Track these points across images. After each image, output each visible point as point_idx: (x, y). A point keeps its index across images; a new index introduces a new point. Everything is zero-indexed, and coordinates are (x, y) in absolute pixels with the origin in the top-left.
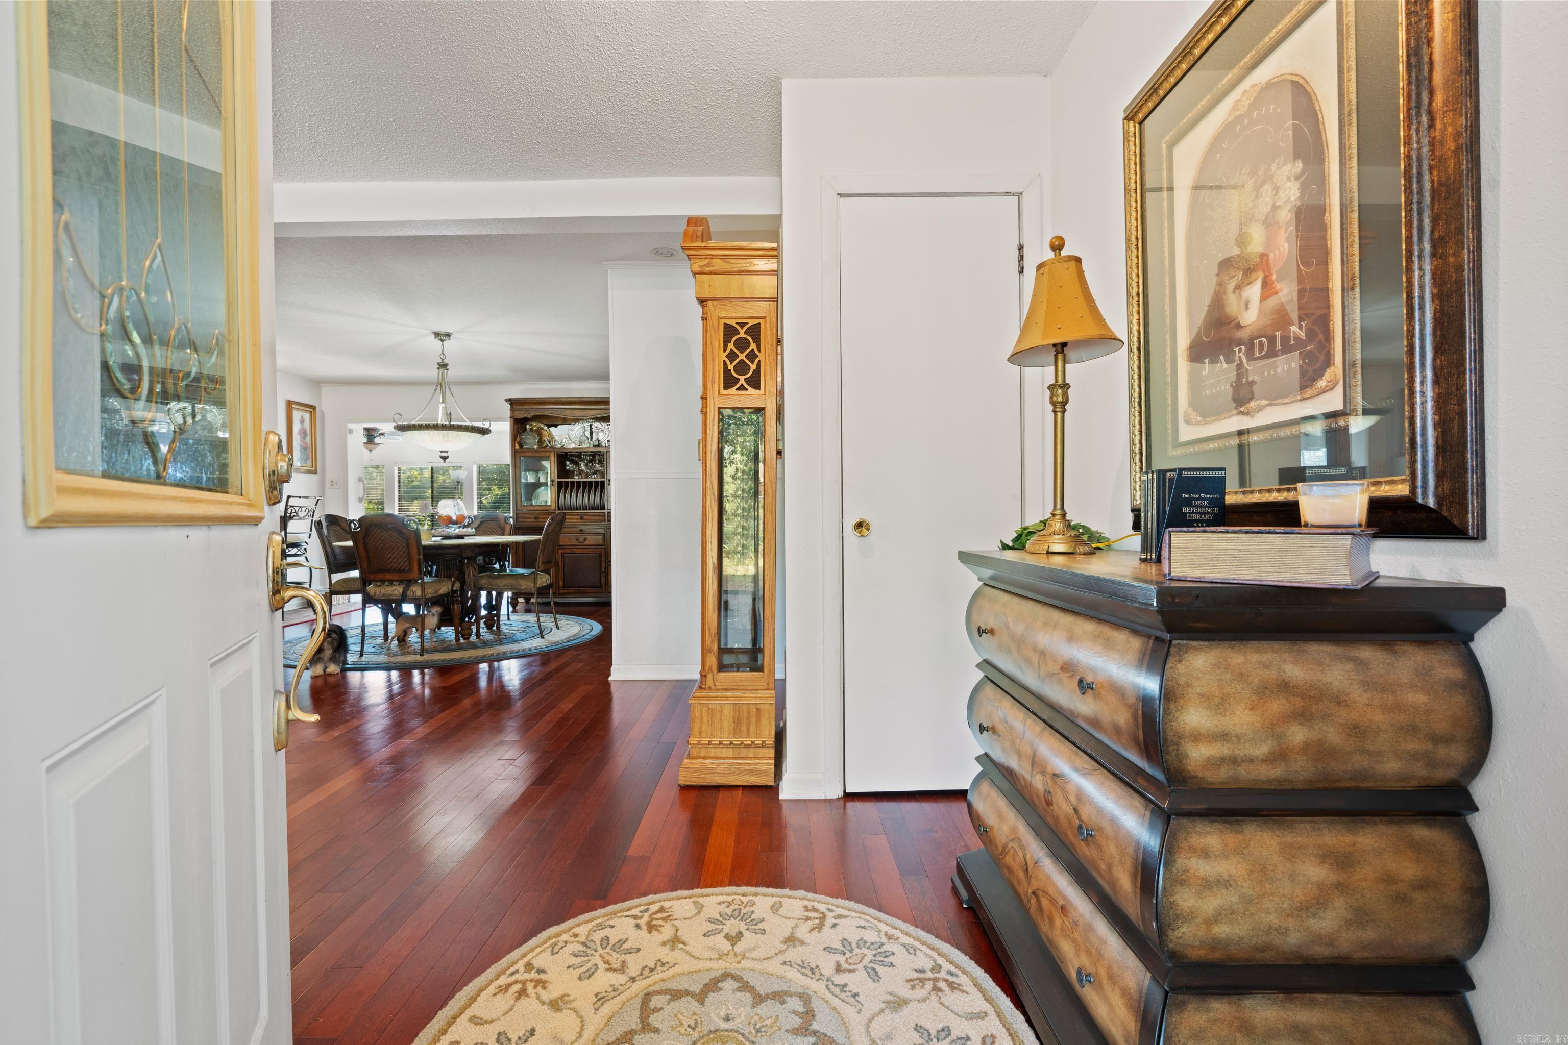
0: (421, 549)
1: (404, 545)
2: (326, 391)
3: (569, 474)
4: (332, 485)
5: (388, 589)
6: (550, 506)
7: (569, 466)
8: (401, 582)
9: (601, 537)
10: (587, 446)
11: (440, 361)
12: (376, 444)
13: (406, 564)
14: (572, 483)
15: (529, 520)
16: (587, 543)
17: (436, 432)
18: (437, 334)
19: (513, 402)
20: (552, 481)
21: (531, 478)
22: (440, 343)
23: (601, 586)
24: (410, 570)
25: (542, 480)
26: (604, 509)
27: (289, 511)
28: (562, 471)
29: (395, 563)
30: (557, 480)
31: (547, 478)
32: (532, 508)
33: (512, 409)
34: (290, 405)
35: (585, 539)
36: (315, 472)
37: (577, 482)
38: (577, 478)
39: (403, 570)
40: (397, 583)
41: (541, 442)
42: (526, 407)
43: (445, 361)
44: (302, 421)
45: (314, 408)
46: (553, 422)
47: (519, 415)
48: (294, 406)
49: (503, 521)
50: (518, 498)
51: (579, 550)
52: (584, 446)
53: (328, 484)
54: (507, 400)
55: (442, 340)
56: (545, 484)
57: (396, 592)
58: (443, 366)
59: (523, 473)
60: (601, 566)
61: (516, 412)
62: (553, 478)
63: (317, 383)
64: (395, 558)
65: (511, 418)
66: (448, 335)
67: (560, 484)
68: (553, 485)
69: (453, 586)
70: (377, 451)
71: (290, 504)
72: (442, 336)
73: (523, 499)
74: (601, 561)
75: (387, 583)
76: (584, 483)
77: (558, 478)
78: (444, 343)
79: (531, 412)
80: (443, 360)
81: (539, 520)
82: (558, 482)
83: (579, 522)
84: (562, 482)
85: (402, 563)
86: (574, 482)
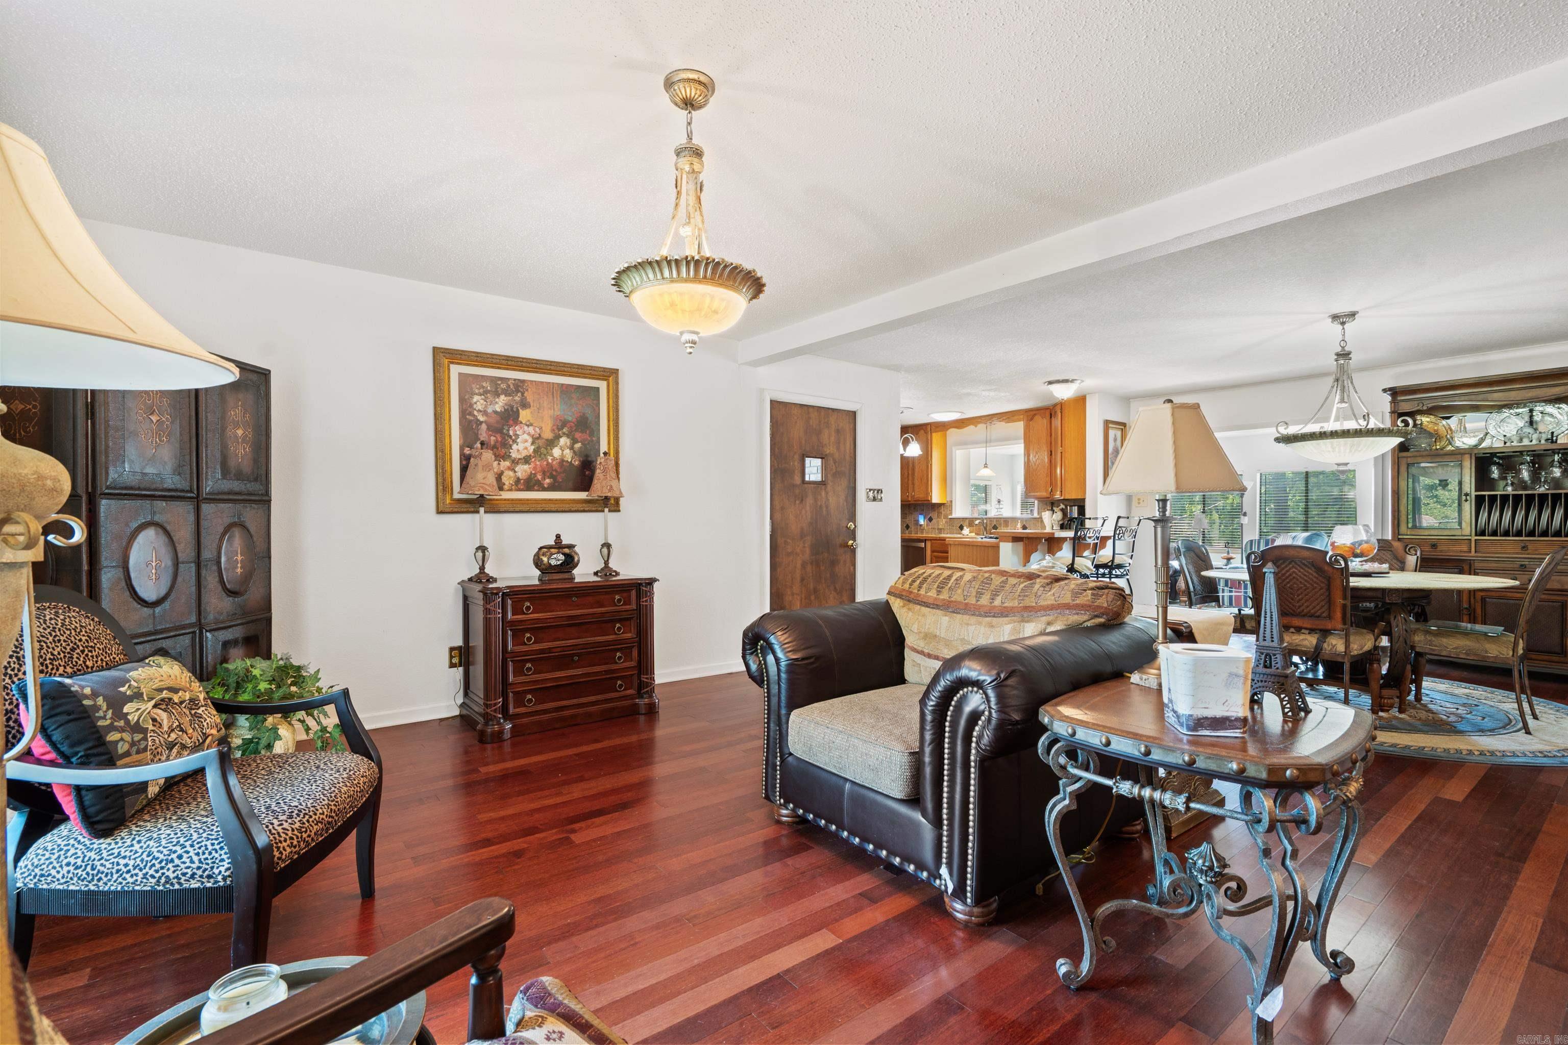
0: (1349, 594)
1: (1323, 585)
2: (1134, 405)
5: (1294, 638)
6: (1460, 529)
7: (1495, 473)
8: (1312, 631)
10: (1533, 441)
11: (1339, 349)
13: (1323, 610)
14: (1504, 497)
18: (1335, 317)
19: (1395, 392)
20: (1466, 495)
22: (1341, 327)
23: (1563, 652)
24: (1330, 617)
28: (1483, 479)
29: (1308, 607)
30: (1473, 494)
32: (1427, 532)
33: (1394, 401)
34: (1107, 423)
37: (1514, 495)
38: (1511, 491)
39: (1318, 617)
40: (1307, 632)
42: (1418, 396)
43: (1347, 349)
44: (1115, 440)
45: (1124, 425)
47: (1405, 408)
48: (1109, 425)
53: (1135, 502)
54: (1385, 391)
55: (1343, 323)
57: (1306, 643)
58: (1344, 355)
61: (1399, 404)
62: (1465, 490)
63: (1127, 400)
64: (1307, 600)
65: (1390, 413)
66: (1353, 315)
67: (1479, 501)
68: (1462, 500)
71: (1119, 525)
72: (1340, 319)
75: (1292, 630)
77: (1476, 491)
78: (1346, 326)
79: (1428, 402)
80: (1343, 348)
81: (1441, 551)
82: (1476, 496)
83: (1517, 553)
84: (1484, 496)
85: (1318, 607)
86: (1508, 496)
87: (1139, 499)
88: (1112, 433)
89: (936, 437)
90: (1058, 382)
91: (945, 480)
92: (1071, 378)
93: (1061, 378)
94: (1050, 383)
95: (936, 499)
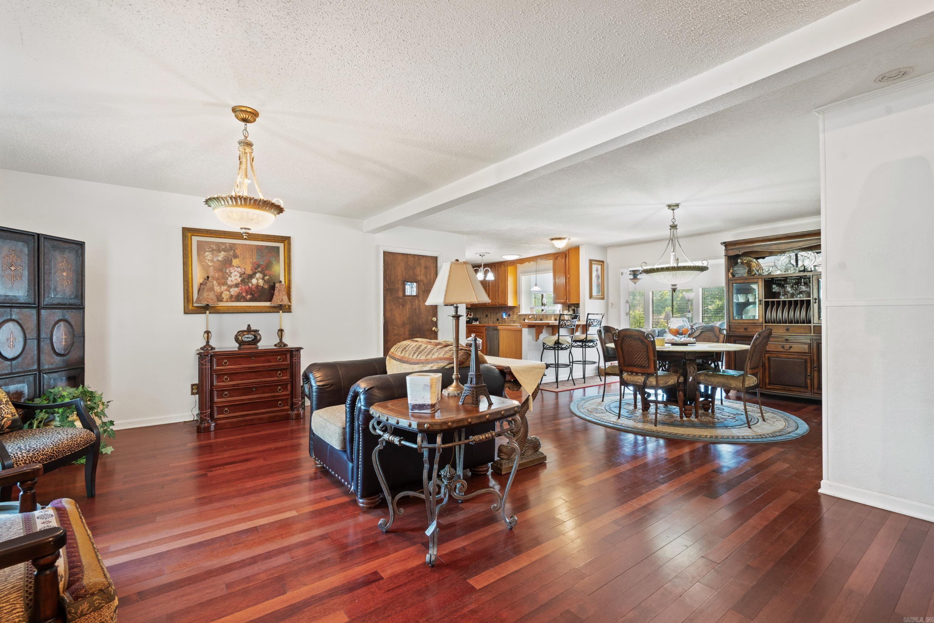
0: (656, 353)
1: (645, 350)
2: (609, 251)
3: (775, 295)
4: (612, 306)
5: (635, 378)
6: (758, 320)
7: (775, 288)
8: (643, 374)
9: (806, 346)
10: (792, 272)
11: (672, 223)
12: (639, 279)
13: (646, 363)
14: (778, 302)
15: (740, 330)
16: (791, 350)
17: (668, 273)
18: (669, 206)
19: (727, 245)
20: (760, 301)
21: (741, 299)
22: (672, 211)
23: (806, 387)
24: (649, 367)
25: (751, 300)
26: (810, 323)
28: (769, 293)
29: (639, 361)
30: (764, 300)
31: (755, 298)
32: (742, 321)
33: (726, 250)
34: (591, 262)
35: (791, 347)
36: (603, 299)
37: (783, 301)
38: (782, 298)
39: (644, 366)
40: (641, 375)
41: (750, 271)
42: (737, 247)
43: (675, 223)
44: (597, 270)
45: (603, 262)
46: (761, 255)
47: (732, 253)
48: (593, 262)
49: (718, 332)
50: (731, 314)
51: (785, 356)
52: (789, 272)
53: (610, 305)
54: (722, 244)
55: (673, 210)
56: (754, 303)
57: (640, 381)
58: (674, 227)
59: (735, 296)
60: (806, 370)
61: (729, 251)
62: (761, 298)
63: (604, 248)
64: (639, 358)
65: (725, 256)
66: (677, 205)
67: (767, 304)
68: (760, 304)
69: (678, 380)
70: (639, 283)
71: (589, 318)
72: (673, 207)
73: (735, 315)
74: (806, 367)
75: (634, 374)
76: (790, 302)
77: (765, 299)
78: (675, 211)
79: (742, 250)
80: (674, 222)
81: (749, 332)
82: (765, 301)
83: (785, 333)
84: (769, 301)
85: (644, 362)
86: (780, 301)
87: (612, 304)
88: (594, 267)
89: (510, 269)
90: (556, 239)
91: (516, 293)
92: (563, 237)
93: (558, 237)
94: (552, 239)
95: (510, 303)
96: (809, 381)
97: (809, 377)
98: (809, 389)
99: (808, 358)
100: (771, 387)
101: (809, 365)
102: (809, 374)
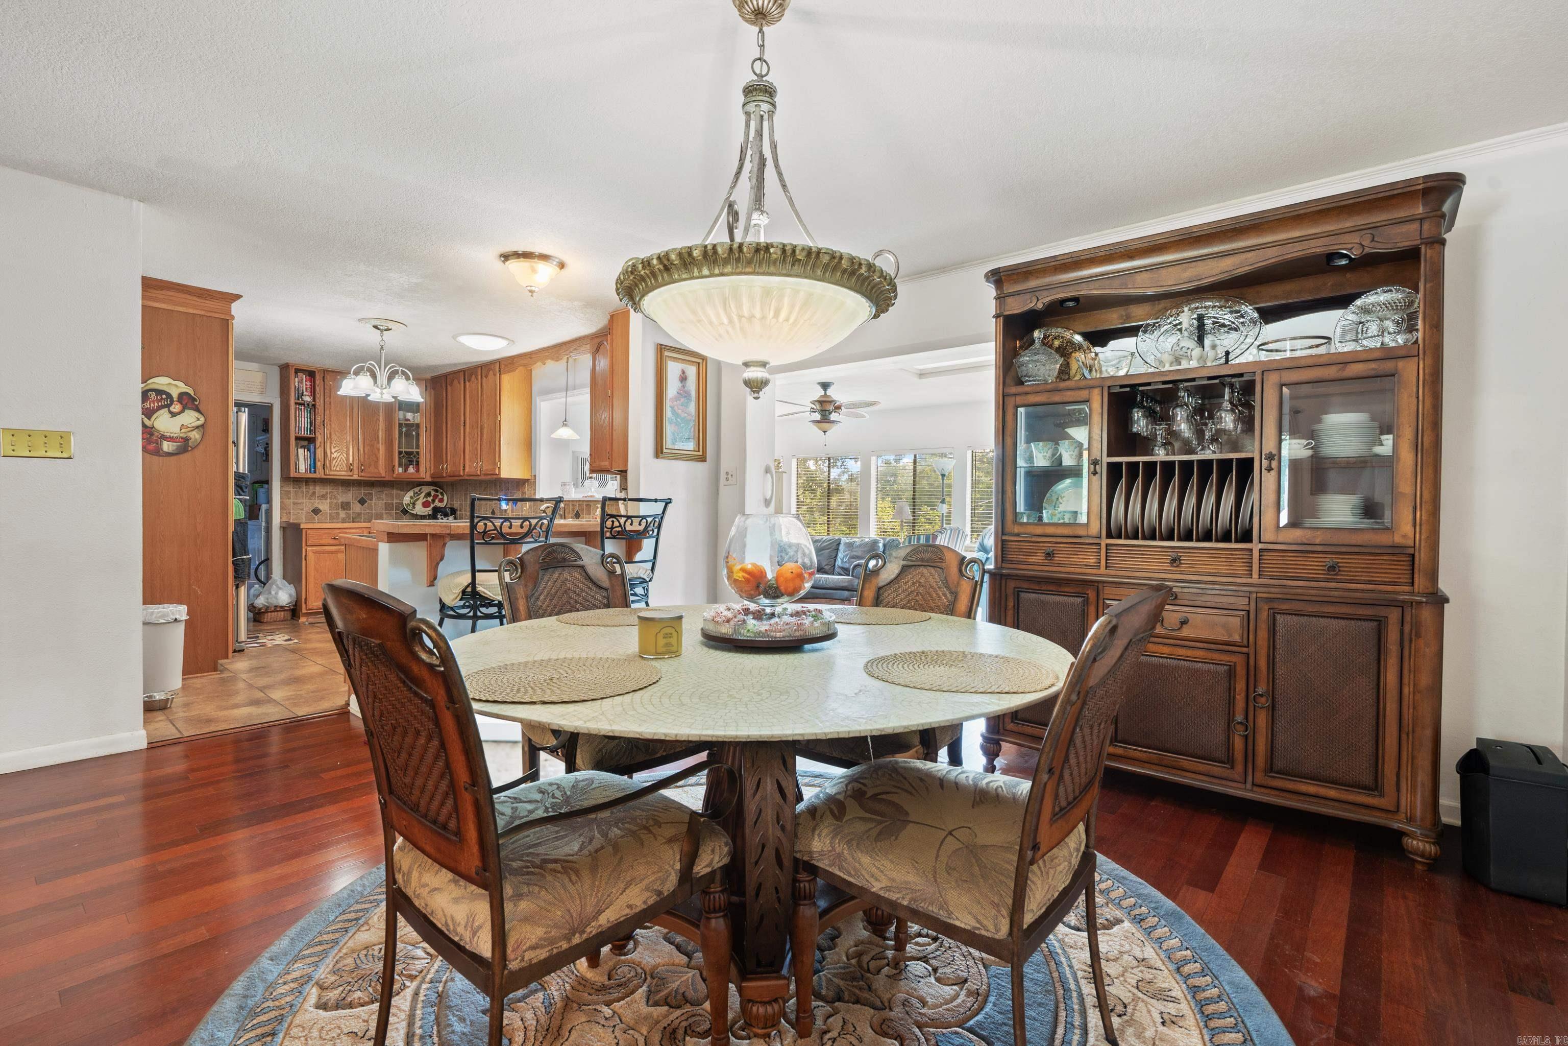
3: (1139, 444)
4: (727, 479)
6: (1087, 525)
7: (1140, 423)
9: (1235, 622)
11: (752, 79)
12: (833, 422)
14: (1150, 467)
15: (1031, 559)
16: (1186, 632)
19: (998, 277)
20: (1095, 462)
21: (1041, 458)
23: (1229, 761)
25: (1068, 461)
26: (1250, 540)
27: (609, 524)
28: (1121, 436)
30: (1106, 460)
31: (1080, 455)
32: (1039, 530)
33: (999, 297)
34: (664, 351)
35: (1184, 622)
36: (703, 459)
37: (1163, 463)
38: (1160, 455)
41: (1064, 372)
42: (1033, 283)
44: (683, 378)
45: (703, 357)
47: (1016, 307)
48: (666, 353)
49: (954, 570)
50: (1008, 506)
51: (1166, 650)
52: (1185, 365)
54: (988, 275)
56: (1075, 472)
58: (760, 92)
59: (1021, 447)
60: (1231, 702)
61: (1009, 300)
62: (1096, 454)
65: (997, 316)
67: (1114, 471)
68: (1095, 473)
73: (1021, 507)
74: (1231, 690)
76: (1187, 466)
77: (1109, 455)
79: (1045, 293)
81: (1059, 565)
82: (1109, 464)
83: (1165, 571)
84: (1120, 464)
86: (1155, 463)
87: (727, 473)
88: (673, 367)
90: (517, 255)
92: (537, 249)
93: (521, 248)
94: (506, 257)
95: (510, 468)
96: (1238, 743)
97: (1239, 727)
98: (1239, 767)
99: (1238, 660)
100: (1120, 751)
101: (1240, 685)
102: (1239, 718)
